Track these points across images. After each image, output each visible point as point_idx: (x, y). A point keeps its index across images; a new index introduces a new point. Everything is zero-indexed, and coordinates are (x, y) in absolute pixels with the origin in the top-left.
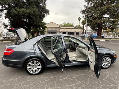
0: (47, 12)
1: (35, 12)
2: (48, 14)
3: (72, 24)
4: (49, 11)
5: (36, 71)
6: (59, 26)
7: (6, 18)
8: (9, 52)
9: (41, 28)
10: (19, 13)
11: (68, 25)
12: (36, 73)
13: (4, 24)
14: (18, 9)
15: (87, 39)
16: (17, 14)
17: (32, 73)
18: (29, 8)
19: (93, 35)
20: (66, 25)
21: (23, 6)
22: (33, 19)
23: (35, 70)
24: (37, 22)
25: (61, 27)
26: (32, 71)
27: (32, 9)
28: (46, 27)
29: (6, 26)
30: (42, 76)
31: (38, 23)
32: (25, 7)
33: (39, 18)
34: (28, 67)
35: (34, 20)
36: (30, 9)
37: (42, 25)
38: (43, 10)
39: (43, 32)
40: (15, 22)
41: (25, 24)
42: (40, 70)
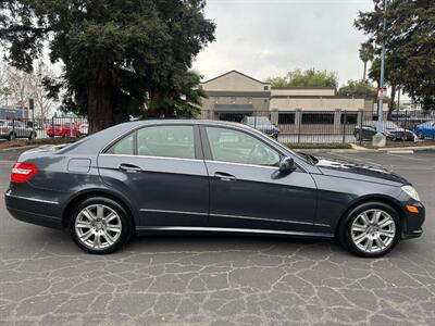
0: (207, 31)
1: (153, 34)
2: (212, 39)
3: (328, 75)
4: (212, 27)
5: (103, 240)
6: (266, 88)
7: (53, 61)
8: (26, 172)
9: (184, 98)
10: (94, 42)
11: (310, 82)
12: (104, 246)
13: (46, 82)
14: (93, 27)
15: (383, 143)
16: (87, 45)
17: (90, 244)
18: (133, 19)
19: (420, 126)
20: (302, 81)
21: (112, 15)
22: (147, 61)
23: (102, 237)
24: (165, 74)
25: (274, 92)
26: (92, 238)
27: (144, 22)
28: (201, 93)
29: (53, 91)
30: (122, 259)
31: (169, 77)
32: (118, 17)
33: (170, 58)
34: (79, 225)
35: (150, 66)
36: (137, 24)
37: (182, 84)
38: (188, 25)
39: (190, 113)
40: (83, 72)
41: (119, 80)
42: (115, 238)
